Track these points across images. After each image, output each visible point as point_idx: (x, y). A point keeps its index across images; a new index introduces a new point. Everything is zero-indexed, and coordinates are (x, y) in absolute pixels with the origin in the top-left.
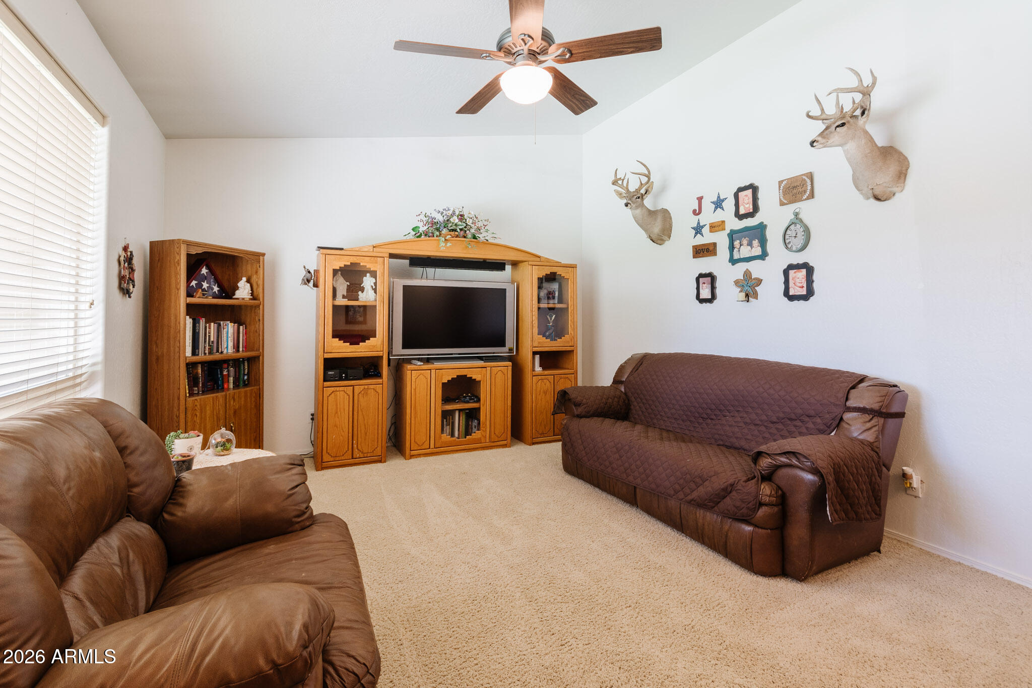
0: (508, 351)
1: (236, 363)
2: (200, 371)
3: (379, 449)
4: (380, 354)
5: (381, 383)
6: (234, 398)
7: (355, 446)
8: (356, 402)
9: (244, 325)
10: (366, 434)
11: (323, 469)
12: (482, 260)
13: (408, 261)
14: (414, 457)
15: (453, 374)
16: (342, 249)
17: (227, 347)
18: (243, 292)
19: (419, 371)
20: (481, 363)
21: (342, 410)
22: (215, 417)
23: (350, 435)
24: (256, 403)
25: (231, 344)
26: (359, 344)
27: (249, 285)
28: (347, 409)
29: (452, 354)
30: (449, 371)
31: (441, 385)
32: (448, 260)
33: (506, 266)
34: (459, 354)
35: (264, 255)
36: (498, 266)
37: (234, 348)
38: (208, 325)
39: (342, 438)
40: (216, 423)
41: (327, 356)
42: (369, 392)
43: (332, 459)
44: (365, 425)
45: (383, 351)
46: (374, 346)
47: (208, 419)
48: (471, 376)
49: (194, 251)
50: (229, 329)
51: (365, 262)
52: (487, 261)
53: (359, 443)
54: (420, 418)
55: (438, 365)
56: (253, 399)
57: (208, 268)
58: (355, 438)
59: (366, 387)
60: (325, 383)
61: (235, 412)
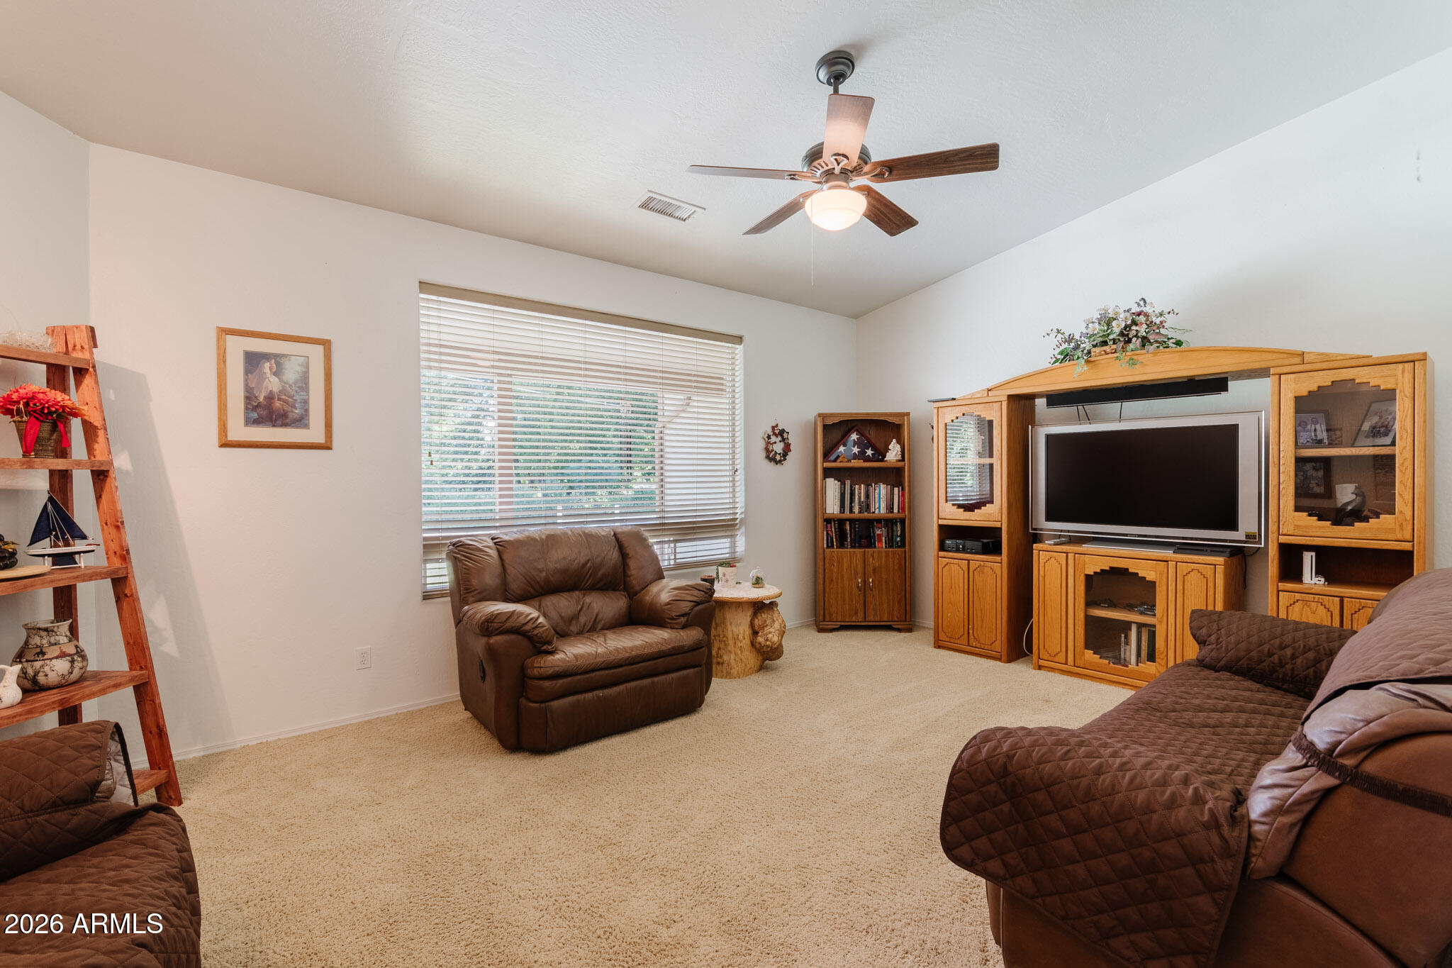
0: (1244, 539)
1: (889, 523)
2: (848, 528)
3: (998, 642)
4: (998, 525)
5: (1000, 561)
6: (873, 556)
7: (971, 632)
8: (971, 580)
9: (900, 488)
10: (982, 621)
11: (939, 647)
12: (1186, 380)
13: (1045, 399)
14: (1046, 669)
15: (1105, 564)
16: (954, 399)
17: (879, 508)
18: (893, 453)
19: (1050, 553)
20: (1168, 553)
21: (957, 587)
22: (853, 572)
23: (966, 617)
24: (900, 565)
25: (883, 505)
26: (974, 511)
27: (899, 446)
28: (961, 586)
29: (1126, 535)
30: (1098, 558)
31: (1083, 578)
32: (1114, 389)
33: (1229, 382)
34: (1140, 536)
35: (908, 414)
36: (1216, 384)
37: (887, 509)
38: (857, 487)
39: (957, 618)
40: (853, 575)
41: (941, 522)
42: (985, 571)
43: (947, 639)
44: (981, 610)
45: (1001, 521)
46: (990, 514)
47: (845, 570)
48: (1136, 571)
49: (829, 422)
50: (882, 490)
51: (978, 411)
52: (1197, 379)
53: (975, 630)
54: (1051, 618)
55: (1086, 547)
56: (896, 561)
57: (859, 433)
58: (971, 623)
59: (982, 563)
60: (940, 553)
61: (874, 570)
